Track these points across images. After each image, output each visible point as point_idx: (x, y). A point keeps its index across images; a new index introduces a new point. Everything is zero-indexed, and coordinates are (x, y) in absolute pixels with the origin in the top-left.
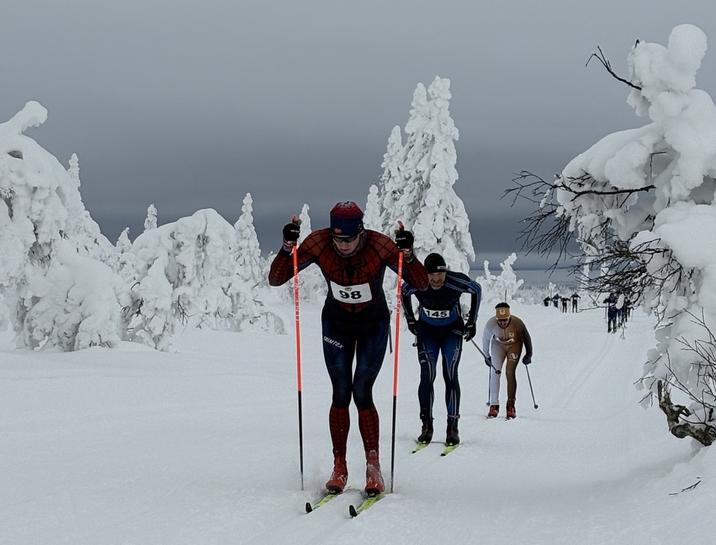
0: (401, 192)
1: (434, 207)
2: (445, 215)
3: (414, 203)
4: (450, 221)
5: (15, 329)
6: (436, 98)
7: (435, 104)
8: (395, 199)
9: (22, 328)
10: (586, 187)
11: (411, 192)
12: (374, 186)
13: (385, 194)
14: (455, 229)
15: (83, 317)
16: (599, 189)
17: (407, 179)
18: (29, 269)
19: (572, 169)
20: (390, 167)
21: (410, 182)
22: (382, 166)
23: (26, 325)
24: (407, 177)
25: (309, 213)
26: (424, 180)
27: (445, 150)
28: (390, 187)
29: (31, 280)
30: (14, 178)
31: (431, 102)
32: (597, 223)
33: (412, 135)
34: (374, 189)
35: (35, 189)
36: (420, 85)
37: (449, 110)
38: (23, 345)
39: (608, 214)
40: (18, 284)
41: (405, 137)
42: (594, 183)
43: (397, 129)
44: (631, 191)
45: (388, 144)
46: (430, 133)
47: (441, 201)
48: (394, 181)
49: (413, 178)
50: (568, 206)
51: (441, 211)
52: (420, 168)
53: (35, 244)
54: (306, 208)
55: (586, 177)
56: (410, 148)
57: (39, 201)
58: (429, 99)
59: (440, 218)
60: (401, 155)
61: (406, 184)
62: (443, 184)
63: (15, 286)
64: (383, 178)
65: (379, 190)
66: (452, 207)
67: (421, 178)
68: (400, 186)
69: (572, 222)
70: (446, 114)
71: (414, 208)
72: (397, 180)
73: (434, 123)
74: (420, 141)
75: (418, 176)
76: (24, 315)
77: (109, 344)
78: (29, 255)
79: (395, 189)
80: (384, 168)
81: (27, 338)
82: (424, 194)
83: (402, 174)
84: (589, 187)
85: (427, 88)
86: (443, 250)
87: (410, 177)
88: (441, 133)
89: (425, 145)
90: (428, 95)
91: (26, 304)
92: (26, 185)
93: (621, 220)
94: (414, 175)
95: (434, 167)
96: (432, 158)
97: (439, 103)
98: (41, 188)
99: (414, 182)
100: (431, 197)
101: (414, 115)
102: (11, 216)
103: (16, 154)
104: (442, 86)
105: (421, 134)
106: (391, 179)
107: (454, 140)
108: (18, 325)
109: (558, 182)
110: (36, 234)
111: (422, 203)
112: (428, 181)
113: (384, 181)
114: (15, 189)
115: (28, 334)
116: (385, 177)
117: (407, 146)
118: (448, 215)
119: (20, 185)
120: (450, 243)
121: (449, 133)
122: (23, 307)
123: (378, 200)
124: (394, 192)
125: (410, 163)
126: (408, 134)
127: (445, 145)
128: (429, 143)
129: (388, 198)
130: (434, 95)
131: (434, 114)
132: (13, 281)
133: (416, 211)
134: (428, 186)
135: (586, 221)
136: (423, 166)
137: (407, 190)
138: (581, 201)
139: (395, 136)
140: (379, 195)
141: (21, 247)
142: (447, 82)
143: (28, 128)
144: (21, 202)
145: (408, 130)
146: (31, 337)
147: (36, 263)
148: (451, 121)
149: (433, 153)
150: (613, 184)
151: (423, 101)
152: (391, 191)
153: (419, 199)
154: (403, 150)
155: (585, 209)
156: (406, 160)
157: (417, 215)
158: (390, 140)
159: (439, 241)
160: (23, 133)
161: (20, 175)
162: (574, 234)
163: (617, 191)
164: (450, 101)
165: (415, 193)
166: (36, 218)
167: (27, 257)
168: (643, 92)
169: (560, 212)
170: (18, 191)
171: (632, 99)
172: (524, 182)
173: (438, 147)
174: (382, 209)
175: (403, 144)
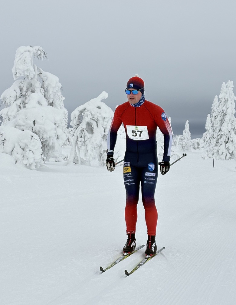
0: (217, 116)
1: (228, 121)
2: (231, 124)
3: (221, 120)
4: (233, 126)
5: (99, 160)
6: (229, 87)
7: (228, 89)
8: (216, 119)
9: (101, 160)
11: (220, 116)
12: (209, 114)
13: (213, 117)
14: (234, 128)
17: (219, 112)
18: (102, 142)
20: (214, 108)
21: (220, 113)
22: (212, 108)
23: (102, 159)
24: (219, 111)
25: (189, 123)
26: (225, 113)
27: (232, 103)
28: (214, 115)
29: (103, 145)
30: (98, 115)
31: (227, 88)
33: (221, 98)
34: (209, 115)
35: (104, 118)
36: (224, 83)
37: (233, 90)
38: (101, 165)
40: (99, 147)
41: (219, 99)
43: (216, 96)
45: (214, 101)
46: (227, 98)
47: (230, 119)
48: (215, 113)
49: (221, 112)
51: (230, 122)
52: (223, 109)
53: (104, 135)
54: (187, 121)
56: (221, 102)
57: (106, 122)
58: (226, 87)
61: (219, 114)
62: (231, 114)
63: (98, 147)
64: (212, 112)
65: (211, 116)
66: (234, 121)
67: (224, 112)
68: (217, 115)
70: (232, 92)
71: (221, 122)
72: (217, 112)
73: (228, 95)
74: (223, 100)
75: (223, 111)
76: (101, 156)
78: (103, 138)
79: (215, 115)
80: (212, 109)
81: (102, 163)
82: (225, 117)
83: (218, 111)
85: (226, 83)
86: (231, 135)
87: (220, 112)
88: (230, 98)
89: (225, 102)
90: (226, 86)
91: (102, 153)
92: (102, 117)
95: (228, 108)
96: (227, 106)
98: (106, 118)
99: (222, 113)
100: (227, 118)
101: (222, 92)
102: (97, 126)
103: (99, 108)
104: (231, 83)
105: (224, 98)
106: (214, 112)
107: (234, 100)
108: (99, 159)
110: (105, 132)
111: (224, 120)
112: (226, 113)
113: (212, 113)
114: (99, 118)
115: (102, 161)
116: (212, 111)
117: (220, 102)
118: (232, 124)
119: (100, 117)
121: (233, 98)
122: (101, 153)
123: (210, 119)
124: (215, 116)
125: (220, 107)
126: (220, 98)
127: (232, 102)
128: (226, 101)
129: (213, 118)
130: (228, 86)
131: (228, 92)
132: (98, 146)
133: (222, 122)
134: (226, 115)
137: (219, 116)
139: (216, 99)
140: (211, 117)
141: (100, 135)
143: (103, 99)
144: (101, 122)
145: (220, 97)
146: (103, 162)
147: (105, 140)
148: (233, 94)
149: (228, 104)
151: (225, 88)
152: (214, 116)
153: (223, 119)
154: (218, 103)
156: (219, 106)
157: (222, 124)
158: (214, 100)
159: (229, 132)
160: (101, 101)
161: (100, 114)
164: (233, 88)
165: (222, 117)
166: (104, 127)
167: (102, 139)
170: (100, 119)
173: (229, 102)
174: (211, 122)
175: (219, 101)
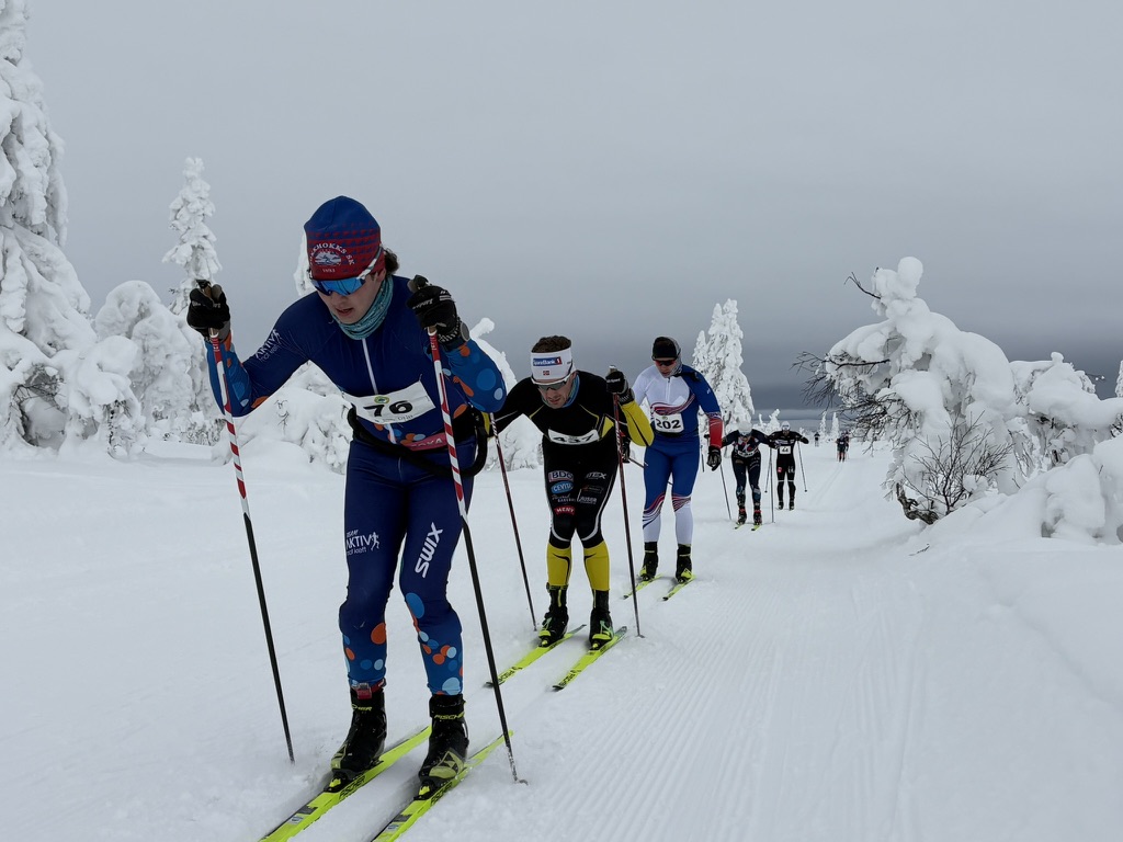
1: (728, 380)
2: (735, 385)
4: (739, 389)
6: (728, 313)
7: (728, 316)
10: (845, 361)
15: (516, 450)
16: (853, 362)
19: (836, 350)
24: (710, 362)
26: (721, 364)
27: (735, 344)
31: (725, 315)
32: (853, 384)
33: (713, 336)
36: (718, 305)
37: (736, 319)
39: (860, 378)
41: (708, 338)
42: (851, 359)
43: (702, 333)
44: (874, 363)
45: (697, 341)
46: (725, 334)
47: (732, 376)
49: (714, 363)
50: (834, 374)
51: (732, 383)
52: (718, 356)
55: (845, 355)
56: (712, 344)
58: (723, 313)
59: (732, 387)
60: (706, 347)
61: (710, 367)
62: (734, 366)
66: (740, 380)
68: (706, 368)
69: (836, 383)
70: (735, 322)
73: (727, 328)
74: (718, 339)
75: (719, 361)
77: (532, 467)
80: (695, 357)
82: (721, 373)
84: (848, 361)
85: (722, 306)
87: (712, 362)
88: (731, 334)
89: (721, 342)
90: (723, 310)
93: (868, 382)
94: (715, 361)
95: (728, 355)
96: (726, 350)
97: (730, 315)
100: (726, 374)
101: (714, 323)
104: (732, 305)
105: (718, 335)
106: (699, 364)
107: (740, 339)
109: (827, 358)
117: (710, 342)
118: (737, 385)
120: (738, 403)
121: (736, 333)
125: (712, 353)
126: (710, 336)
127: (735, 341)
128: (725, 340)
130: (726, 310)
131: (728, 322)
134: (724, 367)
135: (846, 383)
136: (720, 355)
137: (710, 370)
138: (842, 370)
139: (702, 337)
142: (736, 302)
143: (483, 334)
145: (710, 333)
148: (737, 326)
149: (727, 347)
150: (863, 358)
151: (720, 314)
153: (719, 376)
155: (845, 375)
156: (709, 351)
158: (699, 339)
159: (731, 402)
162: (837, 391)
163: (865, 363)
164: (737, 314)
165: (716, 372)
168: (882, 301)
169: (828, 377)
171: (874, 305)
172: (804, 359)
173: (730, 343)
175: (707, 342)
